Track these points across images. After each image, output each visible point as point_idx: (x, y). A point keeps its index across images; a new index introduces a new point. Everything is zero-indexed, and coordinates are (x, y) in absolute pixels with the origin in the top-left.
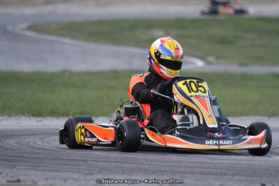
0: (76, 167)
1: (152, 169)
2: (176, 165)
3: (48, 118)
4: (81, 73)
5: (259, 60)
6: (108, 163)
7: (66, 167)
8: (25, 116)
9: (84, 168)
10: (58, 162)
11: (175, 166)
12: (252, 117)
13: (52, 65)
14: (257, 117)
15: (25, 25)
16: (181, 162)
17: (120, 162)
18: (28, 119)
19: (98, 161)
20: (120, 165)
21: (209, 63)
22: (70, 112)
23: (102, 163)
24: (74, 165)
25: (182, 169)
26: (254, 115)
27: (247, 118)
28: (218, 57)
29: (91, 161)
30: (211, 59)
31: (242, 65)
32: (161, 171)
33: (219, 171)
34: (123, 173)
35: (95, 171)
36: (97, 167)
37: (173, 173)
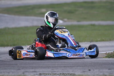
0: (13, 67)
1: (44, 66)
4: (13, 28)
5: (85, 19)
6: (26, 65)
7: (9, 67)
9: (16, 67)
10: (5, 65)
11: (53, 64)
12: (83, 43)
16: (56, 63)
17: (31, 64)
20: (31, 65)
21: (65, 21)
22: (9, 45)
23: (23, 65)
24: (12, 66)
25: (56, 65)
26: (84, 42)
27: (82, 43)
28: (68, 19)
29: (19, 64)
30: (66, 20)
31: (78, 21)
32: (48, 67)
33: (71, 65)
34: (32, 69)
35: (21, 68)
36: (21, 67)
37: (53, 67)
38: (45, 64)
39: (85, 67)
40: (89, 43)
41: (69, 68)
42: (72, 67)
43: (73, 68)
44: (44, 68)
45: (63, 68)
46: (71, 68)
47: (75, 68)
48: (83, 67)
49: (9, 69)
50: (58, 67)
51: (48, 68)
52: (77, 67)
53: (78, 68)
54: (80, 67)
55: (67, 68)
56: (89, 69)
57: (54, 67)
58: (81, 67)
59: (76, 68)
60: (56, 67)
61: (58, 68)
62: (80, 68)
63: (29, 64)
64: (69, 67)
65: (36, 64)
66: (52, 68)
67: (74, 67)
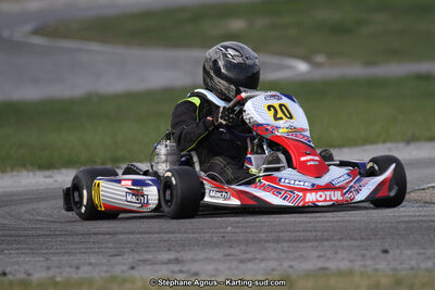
0: (96, 246)
1: (215, 239)
2: (253, 230)
3: (64, 171)
5: (394, 54)
6: (148, 236)
7: (81, 246)
8: (28, 170)
9: (110, 245)
10: (70, 239)
11: (251, 232)
12: (380, 146)
13: (73, 87)
14: (389, 145)
15: (28, 27)
18: (31, 174)
19: (133, 233)
20: (166, 236)
21: (317, 65)
22: (97, 160)
23: (139, 236)
24: (94, 243)
25: (263, 235)
26: (384, 142)
27: (374, 147)
28: (330, 55)
30: (320, 58)
31: (368, 64)
32: (230, 241)
33: (319, 234)
34: (169, 250)
35: (127, 250)
36: (129, 243)
37: (247, 243)
38: (222, 230)
39: (370, 239)
40: (402, 145)
41: (310, 244)
42: (321, 240)
43: (326, 243)
44: (215, 245)
45: (286, 245)
46: (316, 244)
47: (332, 243)
48: (362, 239)
49: (81, 253)
50: (267, 241)
51: (231, 247)
52: (341, 239)
53: (344, 243)
54: (352, 239)
55: (303, 245)
56: (386, 246)
57: (253, 241)
58: (356, 239)
59: (337, 243)
60: (260, 241)
61: (267, 245)
62: (352, 242)
63: (159, 233)
64: (308, 240)
65: (185, 232)
66: (244, 247)
67: (327, 240)
